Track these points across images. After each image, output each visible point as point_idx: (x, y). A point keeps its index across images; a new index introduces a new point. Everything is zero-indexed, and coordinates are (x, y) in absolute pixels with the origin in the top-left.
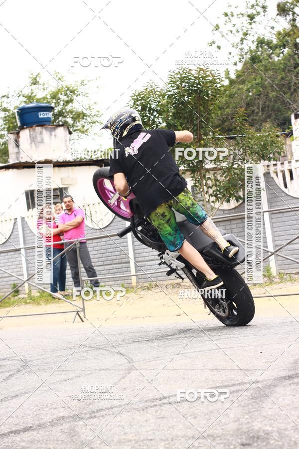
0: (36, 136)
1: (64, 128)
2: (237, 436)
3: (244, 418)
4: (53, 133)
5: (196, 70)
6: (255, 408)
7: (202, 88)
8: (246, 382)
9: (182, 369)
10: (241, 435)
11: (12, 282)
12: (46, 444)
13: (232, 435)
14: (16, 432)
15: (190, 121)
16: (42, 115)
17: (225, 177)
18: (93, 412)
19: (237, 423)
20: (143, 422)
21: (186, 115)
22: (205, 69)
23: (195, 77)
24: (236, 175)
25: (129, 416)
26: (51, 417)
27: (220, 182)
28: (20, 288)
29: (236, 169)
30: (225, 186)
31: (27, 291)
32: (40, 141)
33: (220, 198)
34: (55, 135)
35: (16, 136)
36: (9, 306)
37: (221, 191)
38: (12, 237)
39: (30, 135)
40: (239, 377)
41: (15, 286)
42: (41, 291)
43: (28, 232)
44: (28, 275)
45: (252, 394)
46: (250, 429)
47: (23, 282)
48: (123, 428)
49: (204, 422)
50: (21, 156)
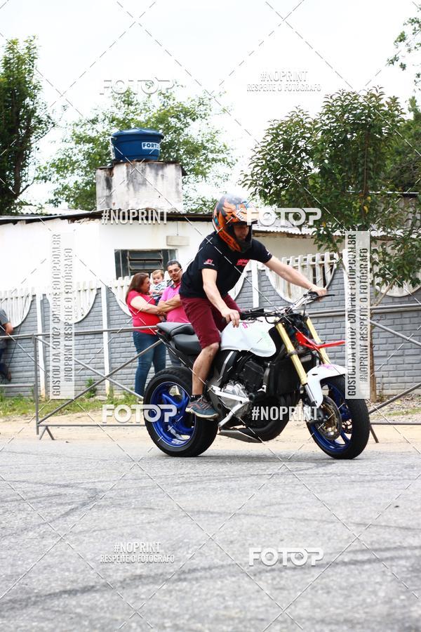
0: (136, 176)
1: (176, 166)
2: (387, 624)
3: (398, 598)
4: (160, 173)
5: (365, 97)
6: (415, 586)
7: (373, 121)
8: (405, 546)
9: (316, 520)
10: (392, 624)
11: (88, 378)
12: (112, 613)
13: (380, 623)
14: (72, 593)
15: (353, 168)
16: (146, 146)
17: (398, 250)
18: (184, 572)
19: (388, 606)
20: (253, 593)
21: (347, 160)
22: (377, 95)
23: (364, 106)
24: (414, 249)
25: (233, 582)
26: (123, 574)
27: (391, 258)
28: (97, 386)
29: (414, 240)
30: (397, 263)
31: (108, 392)
32: (141, 182)
33: (389, 280)
34: (163, 176)
35: (108, 173)
36: (82, 410)
37: (392, 270)
38: (91, 314)
39: (128, 172)
40: (396, 538)
41: (91, 382)
42: (127, 393)
43: (115, 308)
44: (111, 368)
45: (413, 564)
46: (407, 615)
47: (103, 378)
48: (224, 599)
49: (341, 600)
50: (113, 202)
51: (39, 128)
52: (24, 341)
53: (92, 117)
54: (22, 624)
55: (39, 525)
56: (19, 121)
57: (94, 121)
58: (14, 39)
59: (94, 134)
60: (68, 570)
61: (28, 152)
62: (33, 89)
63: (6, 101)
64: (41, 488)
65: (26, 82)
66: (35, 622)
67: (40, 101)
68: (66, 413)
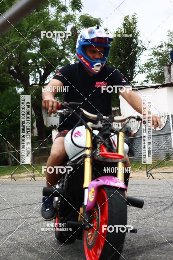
11: (166, 152)
28: (170, 156)
35: (169, 67)
38: (166, 126)
41: (168, 155)
50: (172, 79)
51: (139, 51)
52: (139, 139)
53: (160, 45)
54: (153, 256)
55: (154, 215)
56: (131, 49)
57: (161, 46)
58: (127, 15)
59: (161, 52)
60: (169, 233)
61: (135, 61)
62: (136, 35)
63: (125, 41)
64: (153, 199)
65: (133, 32)
66: (157, 254)
67: (139, 40)
68: (158, 168)
